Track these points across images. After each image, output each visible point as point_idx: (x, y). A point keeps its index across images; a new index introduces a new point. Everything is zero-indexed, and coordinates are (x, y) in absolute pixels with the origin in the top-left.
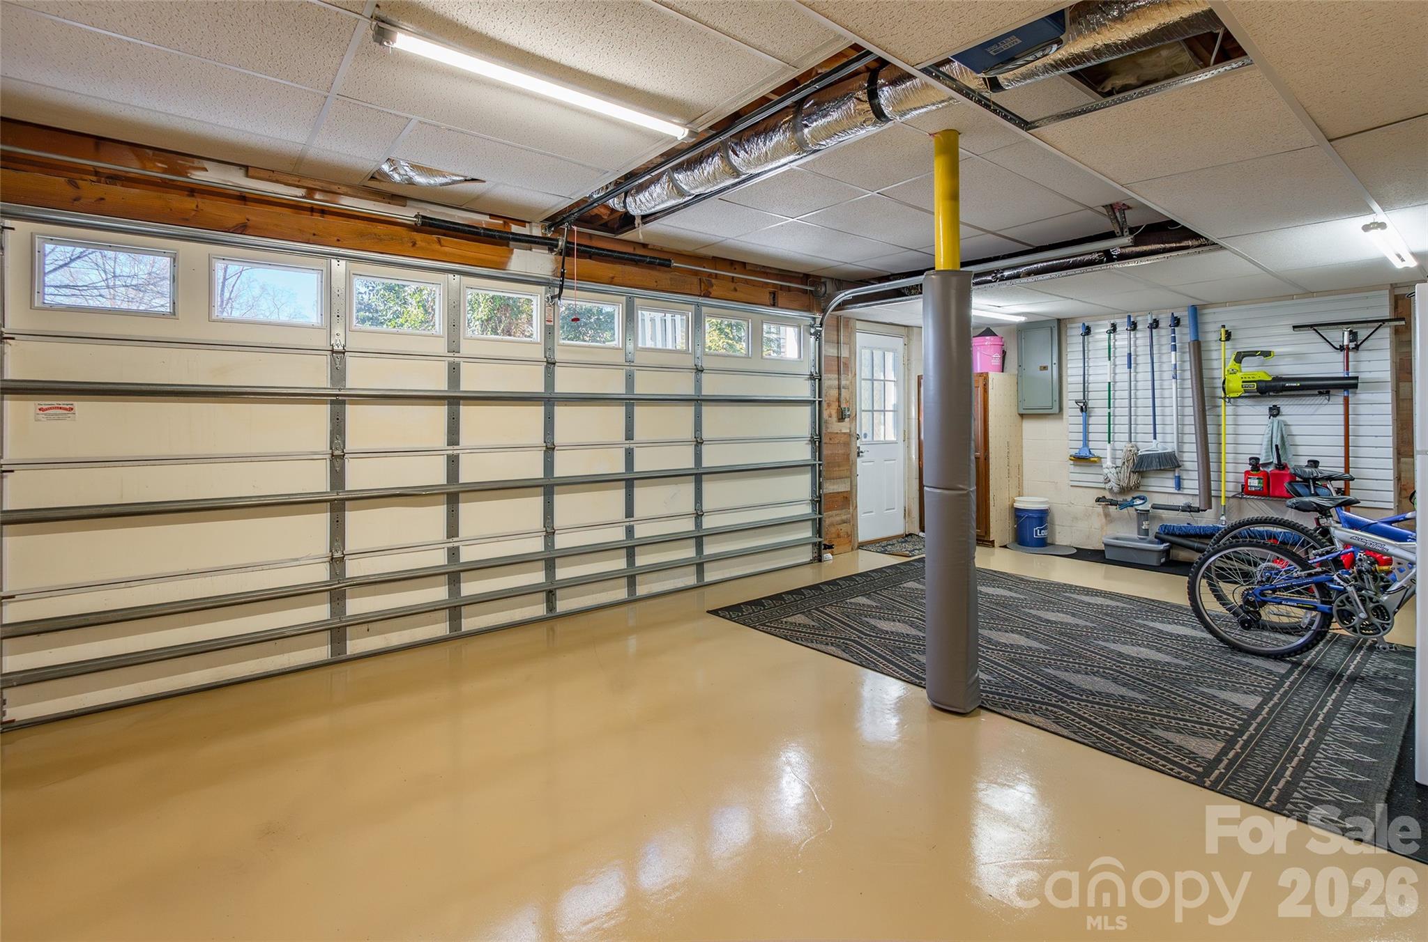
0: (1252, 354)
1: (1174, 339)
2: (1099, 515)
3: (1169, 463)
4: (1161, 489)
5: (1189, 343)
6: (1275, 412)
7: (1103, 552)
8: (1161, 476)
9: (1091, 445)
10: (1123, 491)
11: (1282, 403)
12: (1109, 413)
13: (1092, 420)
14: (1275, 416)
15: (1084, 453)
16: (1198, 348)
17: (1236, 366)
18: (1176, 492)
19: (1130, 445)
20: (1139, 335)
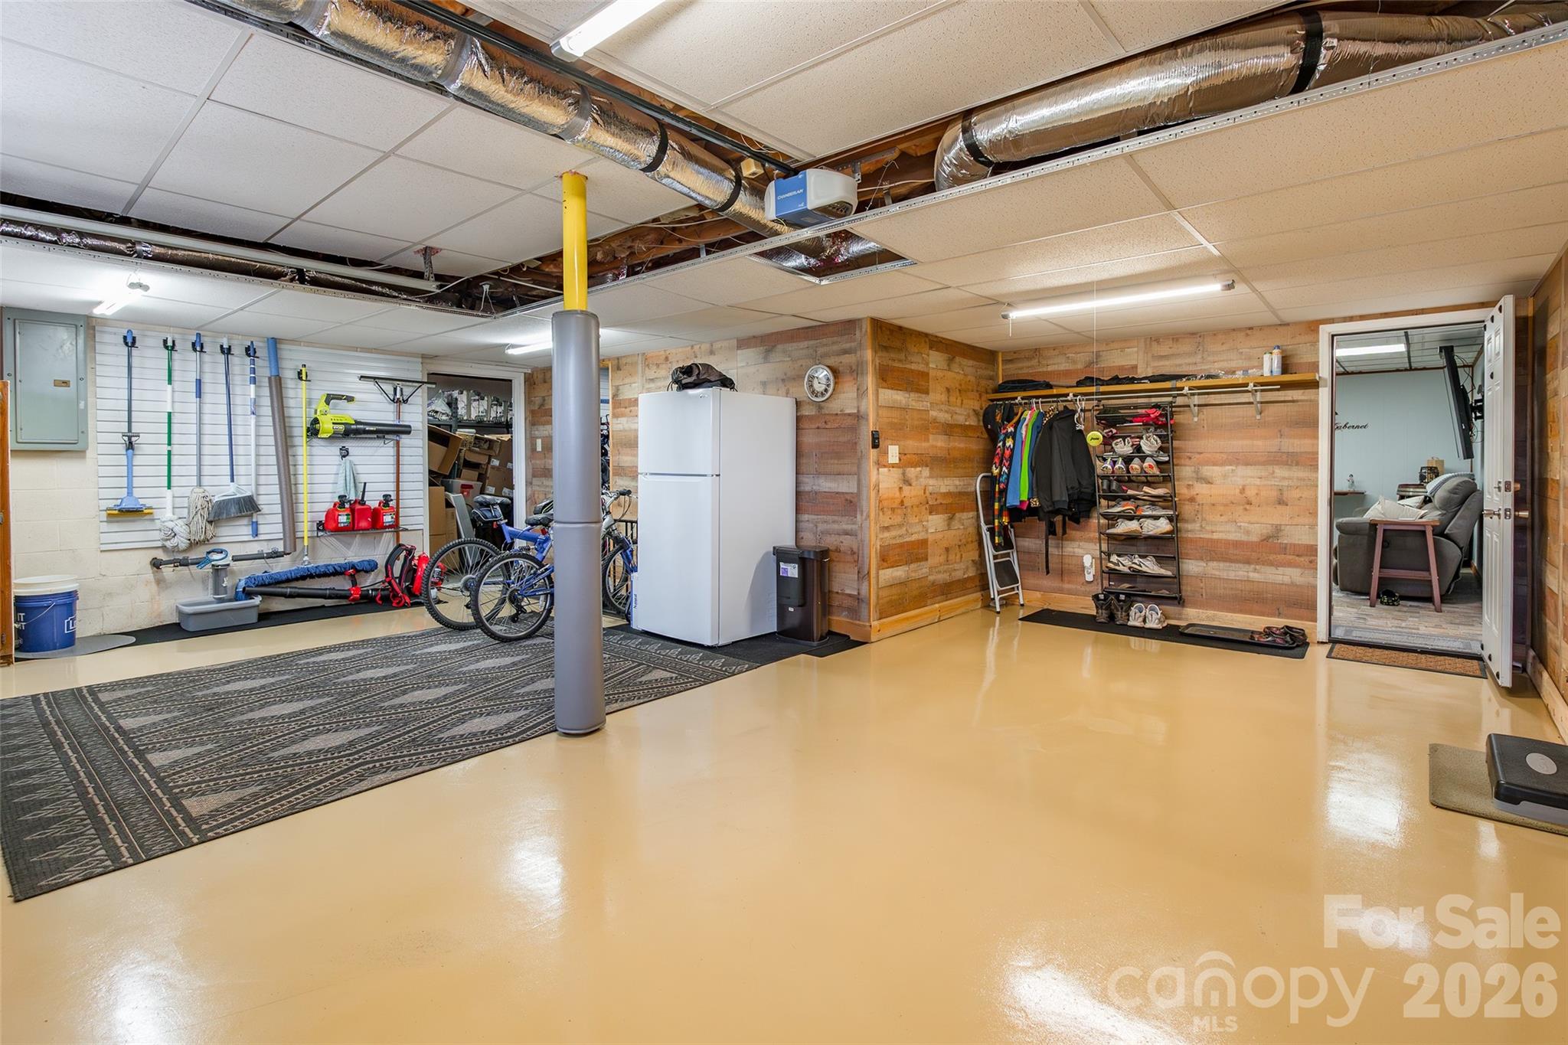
0: (339, 397)
1: (253, 371)
2: (147, 583)
3: (248, 507)
4: (235, 538)
5: (270, 378)
6: (345, 453)
7: (178, 625)
8: (237, 523)
9: (137, 493)
10: (193, 545)
11: (349, 444)
12: (169, 452)
13: (137, 460)
14: (344, 456)
15: (128, 504)
16: (277, 384)
17: (327, 408)
18: (252, 539)
19: (202, 490)
20: (206, 358)
